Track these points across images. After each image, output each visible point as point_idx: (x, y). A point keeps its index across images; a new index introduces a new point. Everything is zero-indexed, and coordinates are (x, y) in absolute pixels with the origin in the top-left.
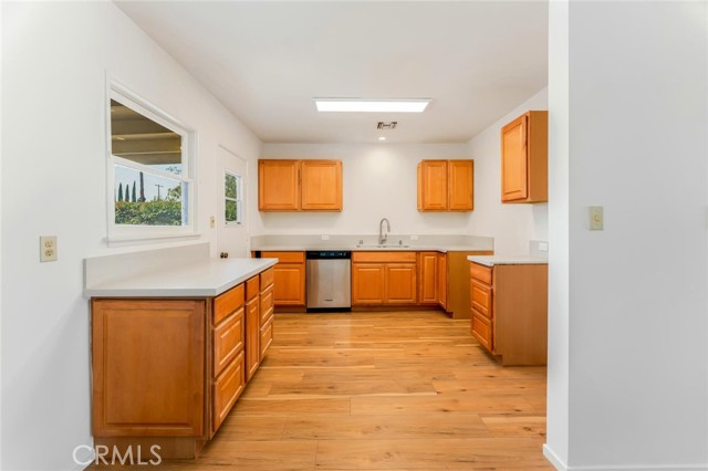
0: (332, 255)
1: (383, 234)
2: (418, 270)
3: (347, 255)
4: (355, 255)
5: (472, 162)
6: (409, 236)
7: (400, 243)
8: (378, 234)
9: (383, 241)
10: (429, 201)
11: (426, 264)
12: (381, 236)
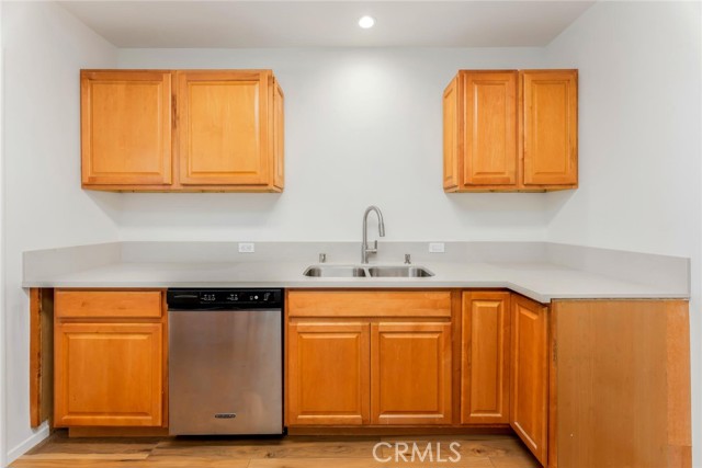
0: (234, 298)
1: (371, 240)
2: (455, 337)
3: (273, 299)
4: (292, 299)
5: (575, 72)
6: (425, 245)
7: (408, 259)
8: (360, 240)
9: (368, 256)
10: (474, 166)
11: (476, 322)
12: (365, 243)
